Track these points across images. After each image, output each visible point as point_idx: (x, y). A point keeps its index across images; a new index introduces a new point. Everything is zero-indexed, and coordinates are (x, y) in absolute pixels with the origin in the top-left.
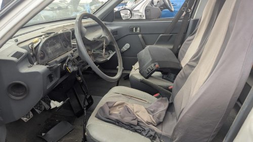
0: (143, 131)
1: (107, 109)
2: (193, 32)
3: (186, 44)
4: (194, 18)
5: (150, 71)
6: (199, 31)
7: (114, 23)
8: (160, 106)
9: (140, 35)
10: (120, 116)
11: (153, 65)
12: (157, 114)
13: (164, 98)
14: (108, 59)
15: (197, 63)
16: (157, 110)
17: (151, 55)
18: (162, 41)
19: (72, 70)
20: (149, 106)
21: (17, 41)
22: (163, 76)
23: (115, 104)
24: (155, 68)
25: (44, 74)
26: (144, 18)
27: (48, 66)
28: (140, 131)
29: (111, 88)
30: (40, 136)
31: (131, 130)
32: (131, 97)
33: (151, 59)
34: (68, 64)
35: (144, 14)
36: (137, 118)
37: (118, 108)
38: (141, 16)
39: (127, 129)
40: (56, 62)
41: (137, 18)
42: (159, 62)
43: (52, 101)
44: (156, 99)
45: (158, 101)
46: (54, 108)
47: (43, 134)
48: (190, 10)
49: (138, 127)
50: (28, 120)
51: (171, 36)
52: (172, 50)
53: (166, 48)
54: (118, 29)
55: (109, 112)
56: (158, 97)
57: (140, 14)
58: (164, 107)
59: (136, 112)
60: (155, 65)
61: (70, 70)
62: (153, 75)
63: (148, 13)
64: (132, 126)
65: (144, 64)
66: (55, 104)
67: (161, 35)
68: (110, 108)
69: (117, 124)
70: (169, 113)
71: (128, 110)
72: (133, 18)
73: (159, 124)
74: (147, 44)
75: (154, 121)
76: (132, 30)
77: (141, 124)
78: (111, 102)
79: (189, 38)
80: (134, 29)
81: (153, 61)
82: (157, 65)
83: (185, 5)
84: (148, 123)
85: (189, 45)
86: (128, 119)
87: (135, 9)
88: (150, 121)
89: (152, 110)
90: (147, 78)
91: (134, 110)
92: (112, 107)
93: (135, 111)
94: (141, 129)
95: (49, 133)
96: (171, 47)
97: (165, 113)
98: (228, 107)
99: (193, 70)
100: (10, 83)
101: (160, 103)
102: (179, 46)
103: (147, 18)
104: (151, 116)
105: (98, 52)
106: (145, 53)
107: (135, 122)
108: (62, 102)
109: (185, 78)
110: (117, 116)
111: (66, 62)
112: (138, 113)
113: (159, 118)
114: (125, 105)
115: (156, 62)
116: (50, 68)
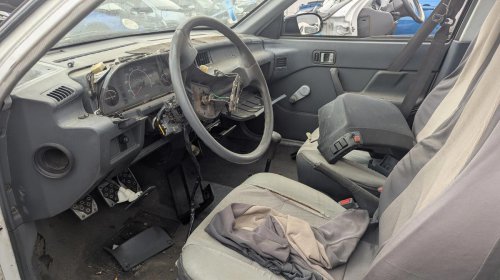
0: (297, 275)
1: (229, 219)
2: (454, 71)
3: (435, 96)
4: (461, 39)
5: (340, 147)
6: (467, 70)
7: (282, 40)
8: (348, 226)
9: (333, 70)
10: (254, 236)
11: (347, 136)
12: (337, 243)
13: (361, 211)
14: (257, 114)
15: (443, 144)
16: (339, 236)
17: (348, 114)
18: (381, 85)
19: (168, 132)
20: (324, 223)
21: (72, 66)
22: (371, 162)
23: (251, 210)
24: (351, 143)
25: (103, 134)
26: (355, 34)
27: (117, 119)
28: (290, 276)
29: (250, 175)
30: (109, 250)
31: (272, 271)
32: (287, 200)
33: (346, 123)
34: (161, 118)
35: (355, 26)
36: (289, 246)
37: (254, 218)
38: (348, 29)
39: (264, 266)
40: (139, 113)
41: (339, 32)
42: (363, 131)
43: (122, 189)
44: (344, 209)
45: (346, 216)
46: (123, 203)
47: (115, 247)
48: (451, 21)
49: (288, 267)
50: (87, 216)
51: (404, 75)
52: (399, 106)
53: (387, 101)
54: (287, 54)
55: (233, 225)
56: (347, 207)
57: (346, 25)
58: (355, 230)
59: (289, 234)
60: (353, 136)
61: (164, 130)
62: (347, 157)
63: (365, 24)
64: (276, 262)
65: (330, 133)
66: (126, 195)
67: (380, 72)
68: (236, 216)
69: (245, 251)
70: (367, 246)
71: (274, 226)
72: (323, 33)
73: (337, 266)
74: (346, 89)
75: (327, 259)
76: (317, 57)
77: (296, 260)
78: (243, 205)
79: (443, 83)
80: (323, 54)
81: (350, 128)
82: (358, 138)
83: (440, 9)
84: (313, 261)
85: (441, 98)
86: (269, 246)
87: (336, 15)
88: (316, 256)
89: (328, 233)
90: (332, 162)
91: (286, 228)
92: (242, 215)
93: (288, 231)
94: (295, 270)
95: (125, 245)
96: (400, 100)
97: (354, 244)
98: (489, 259)
99: (430, 157)
100: (41, 146)
101: (348, 220)
102: (418, 101)
103: (361, 35)
104: (322, 246)
105: (222, 99)
106: (336, 109)
107: (284, 255)
108: (139, 194)
109: (412, 172)
110: (248, 236)
111: (159, 114)
112: (294, 237)
113: (338, 253)
114: (271, 214)
115: (356, 130)
116: (119, 124)
